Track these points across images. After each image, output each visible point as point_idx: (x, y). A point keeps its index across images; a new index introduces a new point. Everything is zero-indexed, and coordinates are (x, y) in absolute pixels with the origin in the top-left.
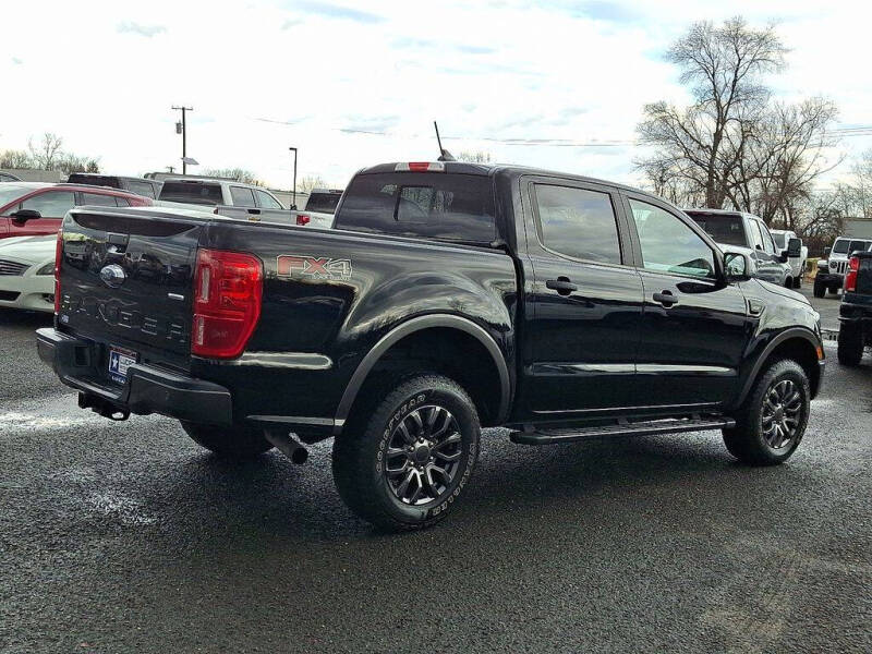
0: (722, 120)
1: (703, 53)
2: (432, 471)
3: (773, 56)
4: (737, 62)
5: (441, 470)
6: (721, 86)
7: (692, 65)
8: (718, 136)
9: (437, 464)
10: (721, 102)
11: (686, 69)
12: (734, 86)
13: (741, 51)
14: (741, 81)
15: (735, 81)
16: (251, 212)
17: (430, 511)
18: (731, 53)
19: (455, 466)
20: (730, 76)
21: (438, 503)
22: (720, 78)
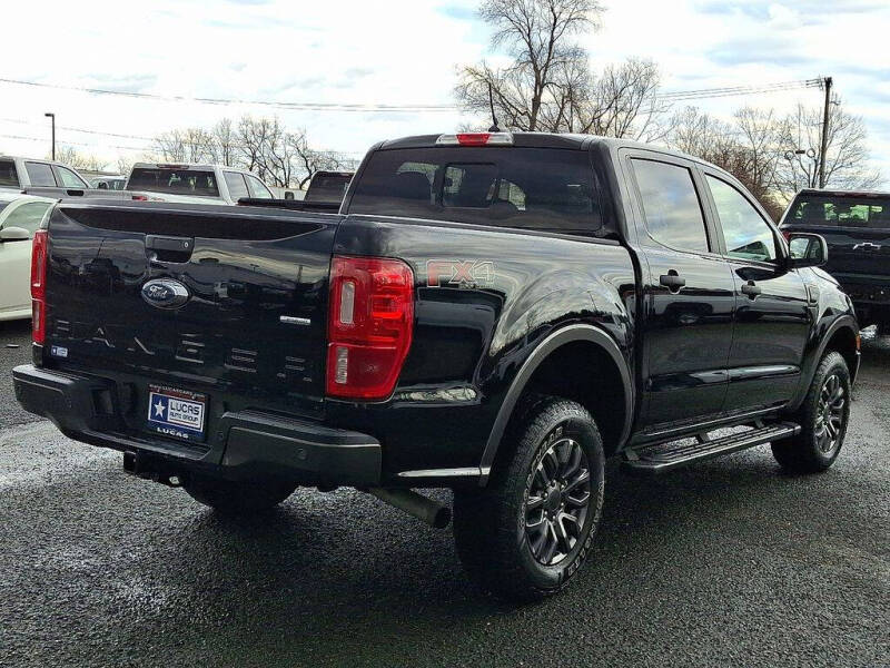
0: (540, 85)
1: (517, 10)
2: (564, 519)
3: (588, 15)
4: (552, 22)
5: (573, 518)
6: (536, 47)
7: (506, 24)
8: (536, 102)
9: (567, 510)
10: (539, 63)
11: (498, 29)
12: (551, 48)
13: (557, 9)
14: (556, 42)
15: (552, 42)
16: (72, 193)
17: (566, 570)
18: (546, 10)
19: (584, 512)
20: (546, 36)
21: (571, 560)
22: (536, 40)
